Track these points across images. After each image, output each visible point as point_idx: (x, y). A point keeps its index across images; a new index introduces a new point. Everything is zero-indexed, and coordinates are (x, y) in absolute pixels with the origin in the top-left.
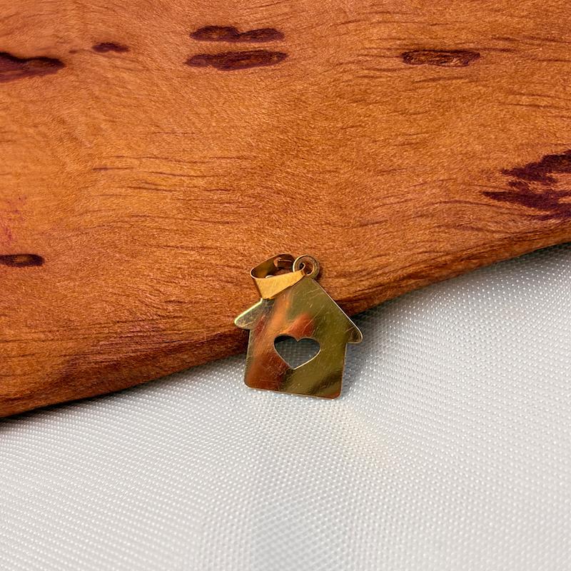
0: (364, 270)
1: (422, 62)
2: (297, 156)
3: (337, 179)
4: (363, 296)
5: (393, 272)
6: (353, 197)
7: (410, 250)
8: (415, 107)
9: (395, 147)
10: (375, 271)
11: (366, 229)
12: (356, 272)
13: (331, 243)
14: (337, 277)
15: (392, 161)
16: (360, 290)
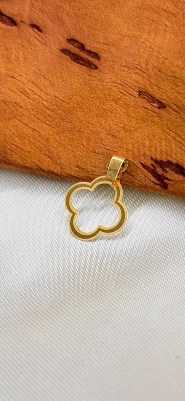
1: (144, 98)
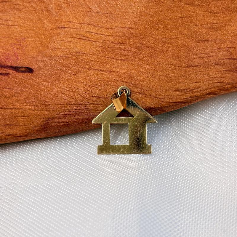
0: (188, 89)
2: (158, 29)
3: (177, 43)
4: (187, 101)
5: (202, 91)
6: (185, 52)
7: (211, 81)
8: (217, 10)
9: (206, 29)
10: (193, 89)
11: (190, 69)
12: (184, 89)
13: (173, 74)
14: (174, 91)
15: (204, 36)
16: (185, 98)
